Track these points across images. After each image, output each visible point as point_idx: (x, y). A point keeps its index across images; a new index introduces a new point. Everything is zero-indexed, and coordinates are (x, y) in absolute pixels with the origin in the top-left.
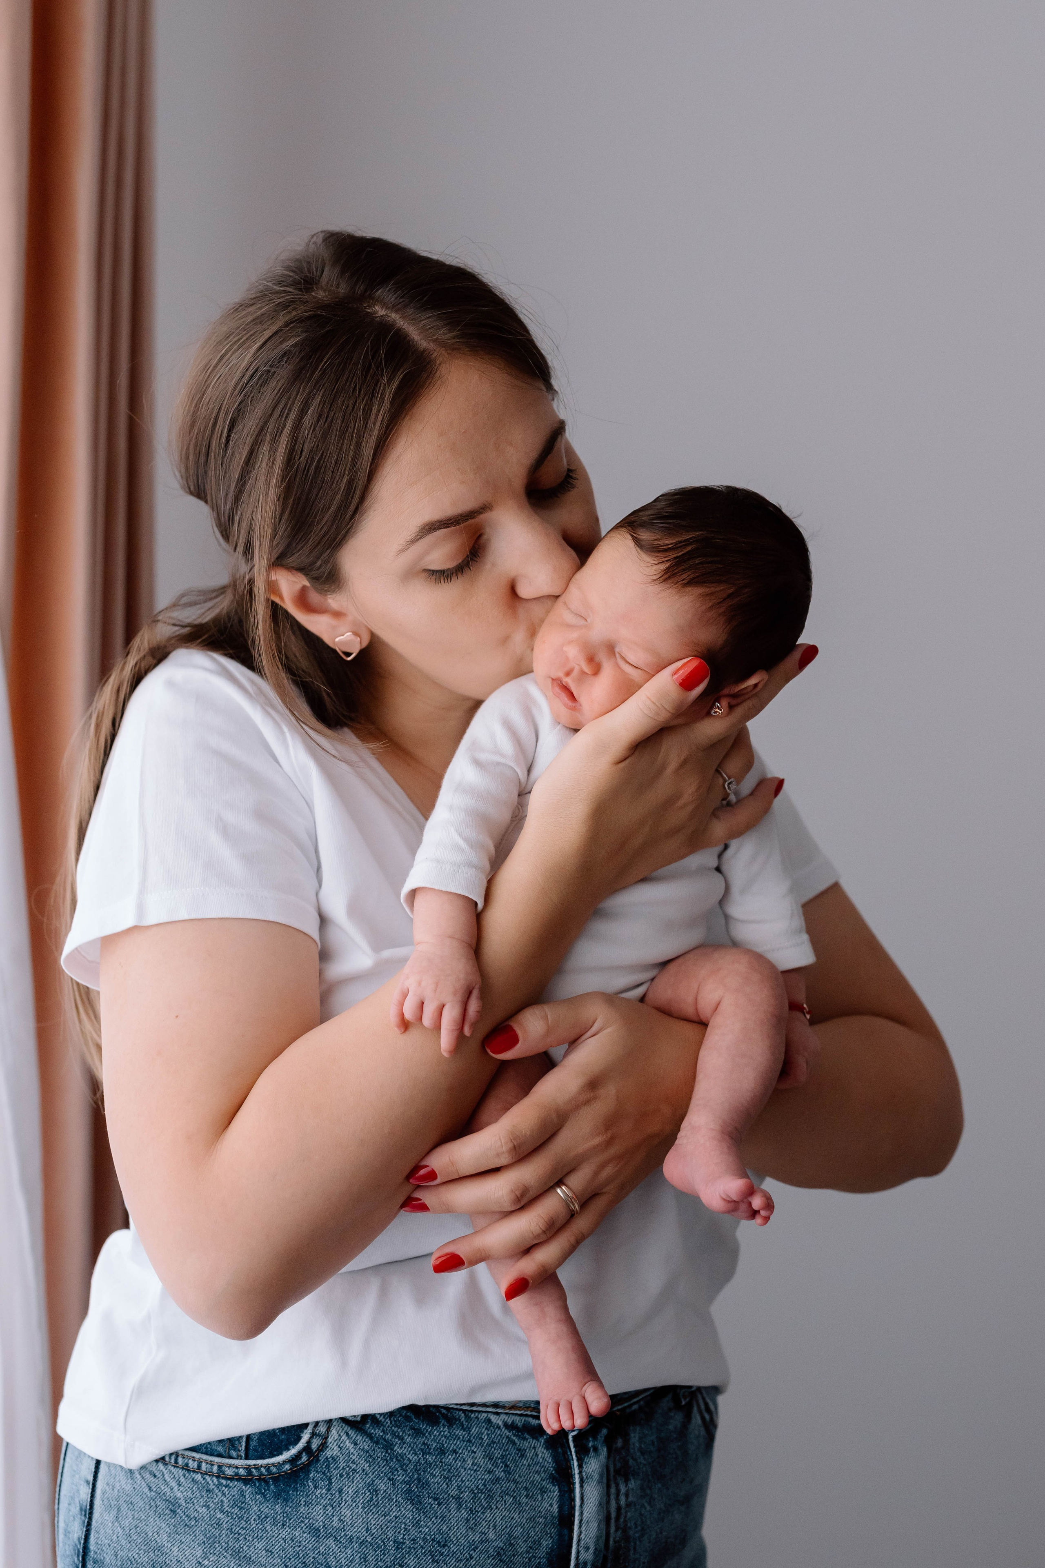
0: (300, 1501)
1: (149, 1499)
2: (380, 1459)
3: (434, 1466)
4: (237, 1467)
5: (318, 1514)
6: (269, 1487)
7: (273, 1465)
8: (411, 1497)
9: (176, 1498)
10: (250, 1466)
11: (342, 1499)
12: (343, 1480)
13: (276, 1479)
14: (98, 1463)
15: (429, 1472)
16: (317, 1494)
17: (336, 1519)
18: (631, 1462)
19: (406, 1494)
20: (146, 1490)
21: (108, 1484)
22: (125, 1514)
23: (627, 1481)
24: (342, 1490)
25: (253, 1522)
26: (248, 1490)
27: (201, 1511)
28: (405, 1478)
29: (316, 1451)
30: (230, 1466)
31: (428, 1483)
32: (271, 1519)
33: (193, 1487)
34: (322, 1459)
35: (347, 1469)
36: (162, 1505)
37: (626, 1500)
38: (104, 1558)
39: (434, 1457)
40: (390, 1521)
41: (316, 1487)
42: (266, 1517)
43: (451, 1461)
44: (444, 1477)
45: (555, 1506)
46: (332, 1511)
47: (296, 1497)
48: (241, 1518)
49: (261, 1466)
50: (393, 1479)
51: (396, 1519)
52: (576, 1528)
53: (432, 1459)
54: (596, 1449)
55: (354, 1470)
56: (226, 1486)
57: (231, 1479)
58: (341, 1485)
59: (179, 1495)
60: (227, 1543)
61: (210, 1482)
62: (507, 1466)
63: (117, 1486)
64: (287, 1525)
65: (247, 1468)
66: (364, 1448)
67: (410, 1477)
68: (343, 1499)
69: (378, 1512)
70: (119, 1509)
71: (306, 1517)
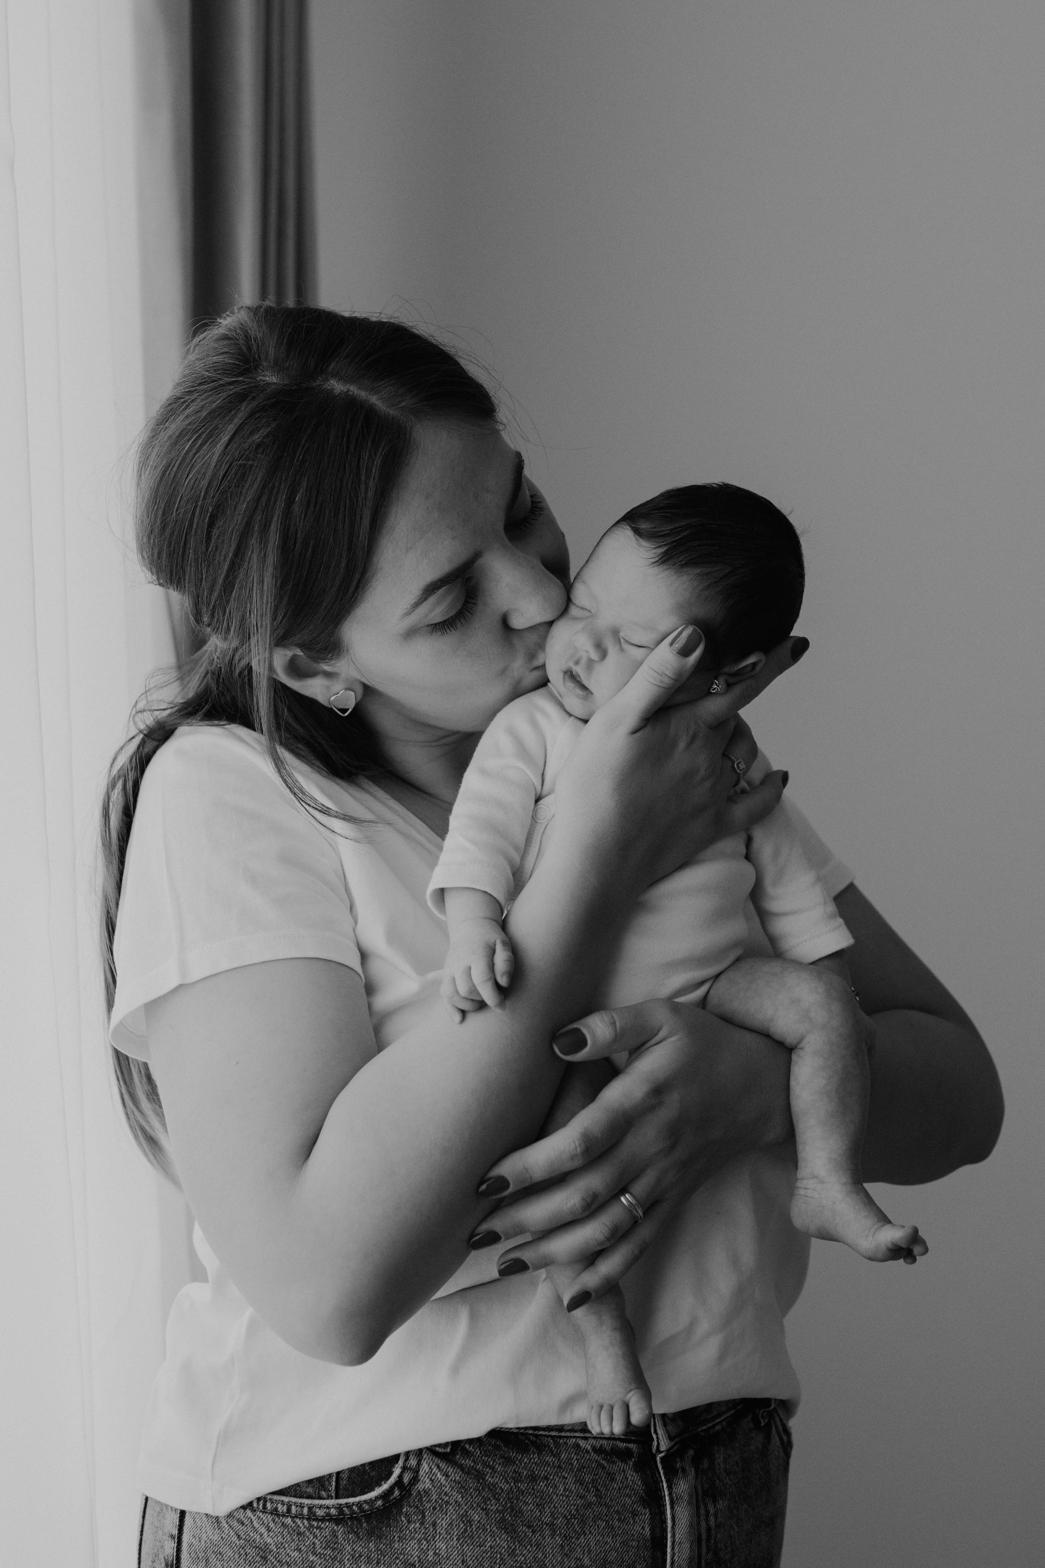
0: (394, 1537)
1: (238, 1547)
2: (472, 1490)
3: (526, 1494)
4: (328, 1508)
5: (412, 1550)
6: (361, 1525)
7: (365, 1502)
8: (505, 1527)
9: (266, 1544)
10: (341, 1505)
11: (436, 1532)
12: (436, 1513)
13: (368, 1517)
14: (183, 1514)
15: (522, 1499)
16: (410, 1529)
17: (431, 1553)
18: (717, 1483)
19: (500, 1523)
20: (235, 1539)
21: (194, 1536)
22: (213, 1565)
23: (715, 1502)
24: (436, 1523)
25: (347, 1562)
26: (340, 1530)
27: (292, 1555)
28: (499, 1507)
29: (408, 1485)
30: (321, 1507)
31: (521, 1511)
32: (365, 1557)
33: (283, 1531)
34: (414, 1493)
35: (440, 1501)
36: (252, 1553)
37: (715, 1522)
39: (526, 1485)
40: (486, 1552)
41: (409, 1522)
42: (360, 1556)
43: (543, 1487)
44: (537, 1504)
45: (647, 1529)
46: (427, 1545)
47: (390, 1533)
48: (334, 1559)
49: (353, 1504)
50: (486, 1509)
51: (491, 1549)
52: (669, 1550)
53: (524, 1486)
54: (684, 1470)
55: (447, 1503)
56: (318, 1528)
57: (323, 1520)
58: (435, 1518)
59: (269, 1540)
61: (301, 1525)
62: (597, 1490)
63: (204, 1536)
64: (382, 1562)
65: (338, 1508)
66: (455, 1479)
67: (503, 1506)
68: (438, 1532)
69: (473, 1543)
70: (207, 1561)
71: (400, 1553)
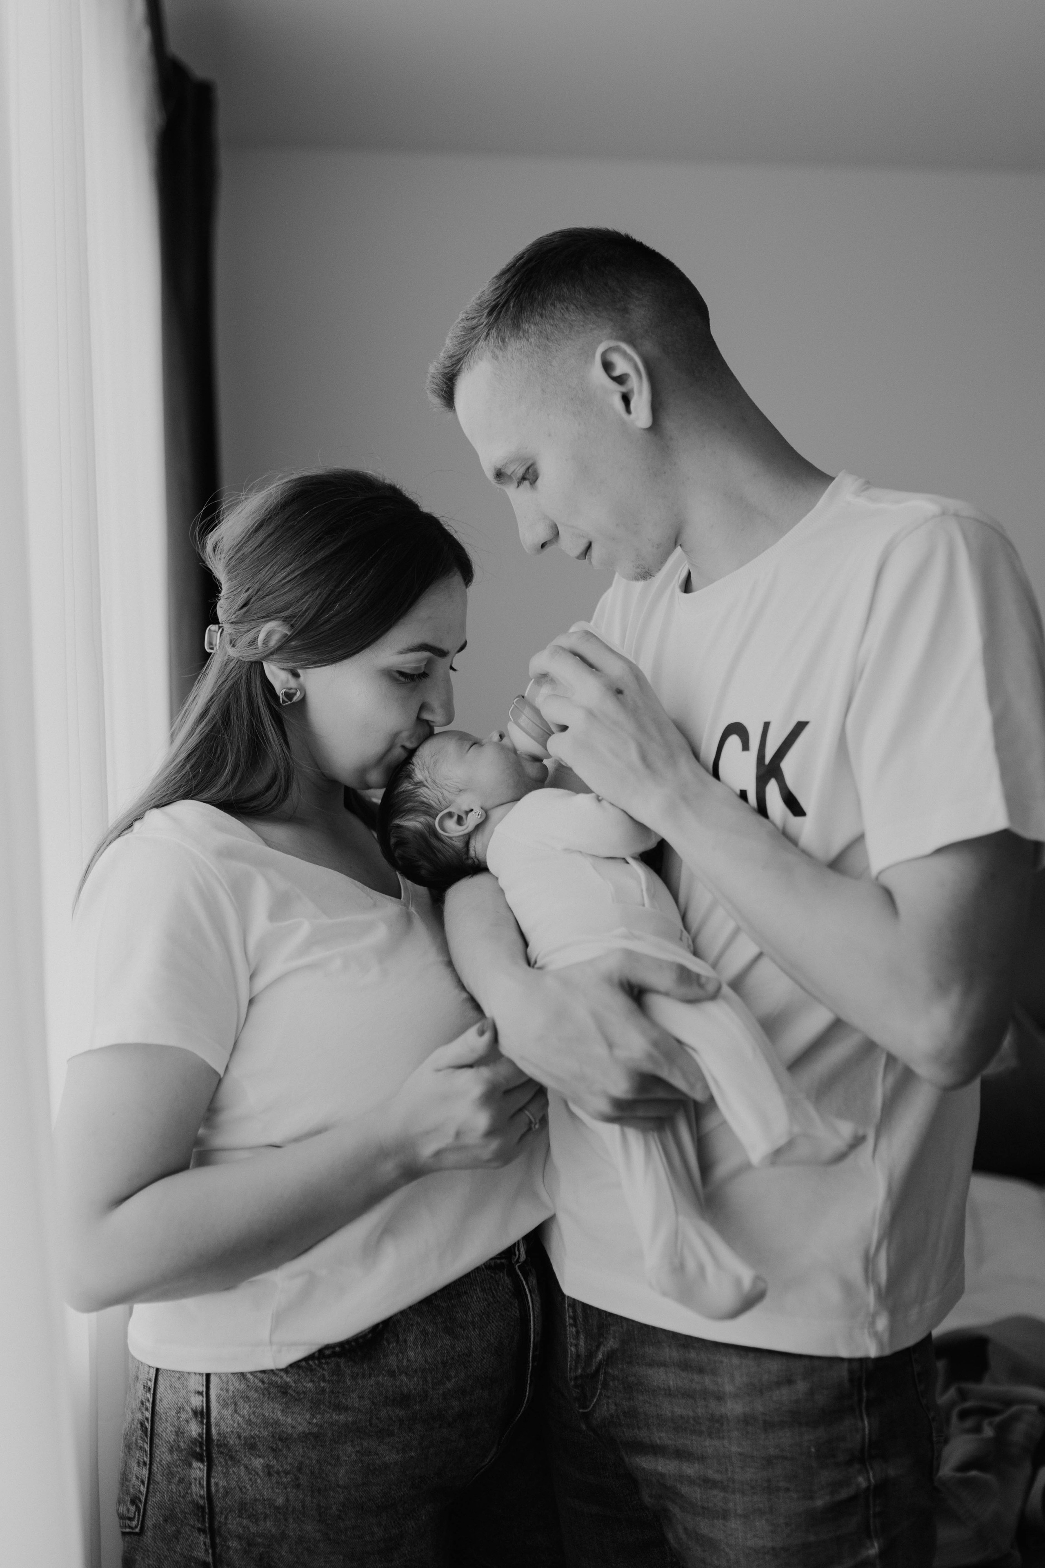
5: (393, 1361)
9: (287, 1383)
17: (405, 1361)
19: (445, 1330)
21: (221, 1389)
22: (242, 1406)
24: (406, 1340)
25: (348, 1381)
26: (342, 1361)
27: (308, 1386)
28: (442, 1319)
31: (455, 1319)
32: (361, 1375)
35: (408, 1325)
38: (228, 1442)
40: (438, 1351)
41: (389, 1344)
42: (357, 1375)
43: (464, 1300)
44: (463, 1312)
46: (402, 1356)
47: (379, 1354)
48: (338, 1382)
50: (436, 1323)
51: (441, 1348)
53: (453, 1302)
55: (412, 1325)
57: (329, 1356)
59: (288, 1379)
60: (330, 1402)
62: (493, 1293)
63: (231, 1388)
64: (373, 1375)
69: (430, 1347)
70: (236, 1404)
71: (385, 1366)
